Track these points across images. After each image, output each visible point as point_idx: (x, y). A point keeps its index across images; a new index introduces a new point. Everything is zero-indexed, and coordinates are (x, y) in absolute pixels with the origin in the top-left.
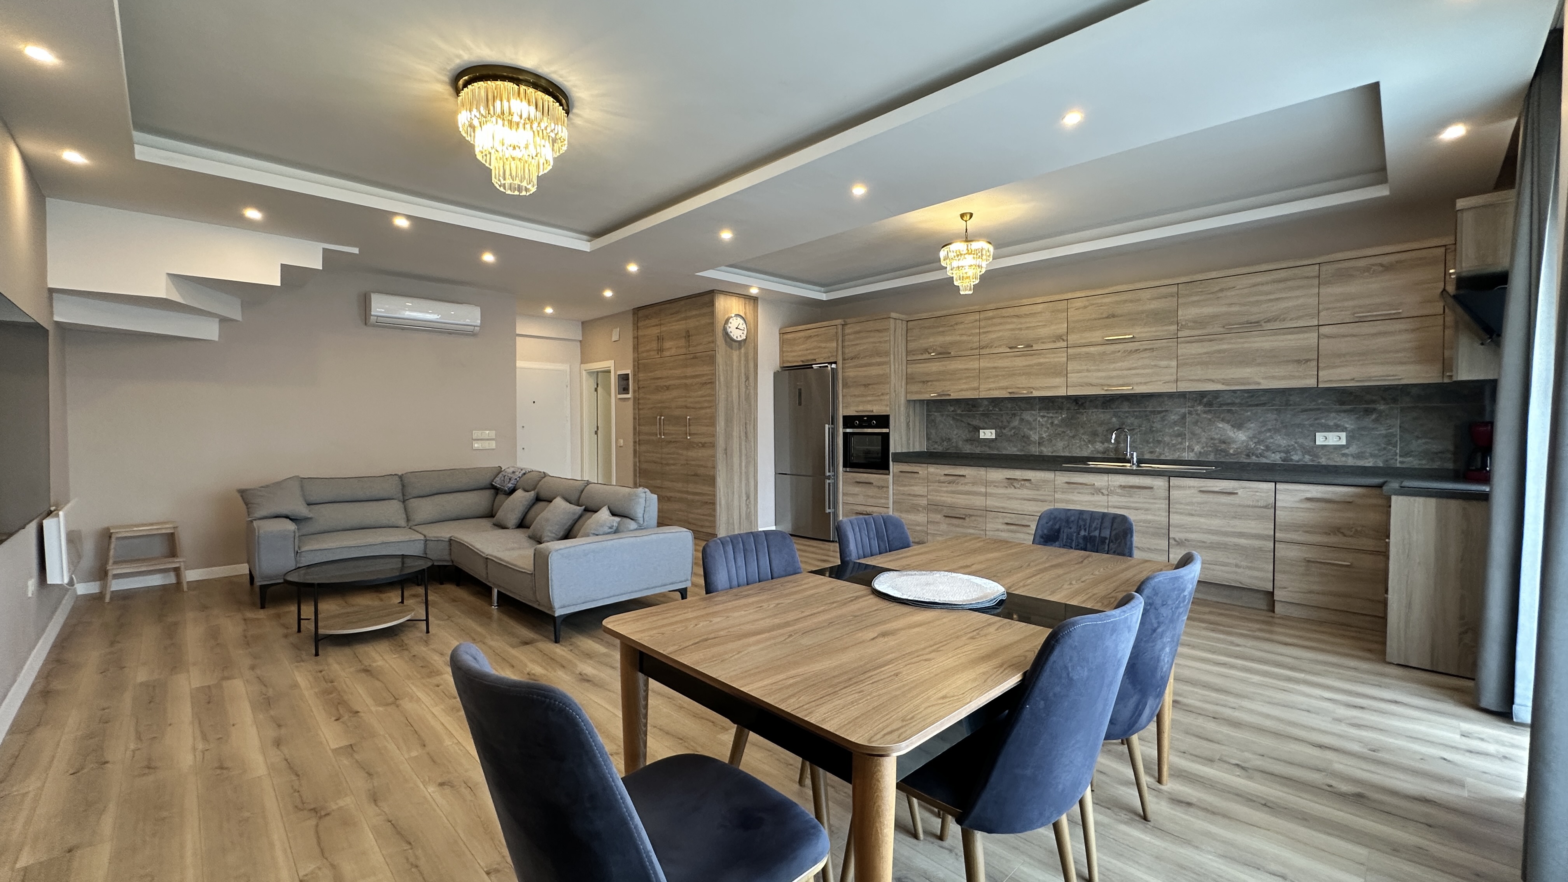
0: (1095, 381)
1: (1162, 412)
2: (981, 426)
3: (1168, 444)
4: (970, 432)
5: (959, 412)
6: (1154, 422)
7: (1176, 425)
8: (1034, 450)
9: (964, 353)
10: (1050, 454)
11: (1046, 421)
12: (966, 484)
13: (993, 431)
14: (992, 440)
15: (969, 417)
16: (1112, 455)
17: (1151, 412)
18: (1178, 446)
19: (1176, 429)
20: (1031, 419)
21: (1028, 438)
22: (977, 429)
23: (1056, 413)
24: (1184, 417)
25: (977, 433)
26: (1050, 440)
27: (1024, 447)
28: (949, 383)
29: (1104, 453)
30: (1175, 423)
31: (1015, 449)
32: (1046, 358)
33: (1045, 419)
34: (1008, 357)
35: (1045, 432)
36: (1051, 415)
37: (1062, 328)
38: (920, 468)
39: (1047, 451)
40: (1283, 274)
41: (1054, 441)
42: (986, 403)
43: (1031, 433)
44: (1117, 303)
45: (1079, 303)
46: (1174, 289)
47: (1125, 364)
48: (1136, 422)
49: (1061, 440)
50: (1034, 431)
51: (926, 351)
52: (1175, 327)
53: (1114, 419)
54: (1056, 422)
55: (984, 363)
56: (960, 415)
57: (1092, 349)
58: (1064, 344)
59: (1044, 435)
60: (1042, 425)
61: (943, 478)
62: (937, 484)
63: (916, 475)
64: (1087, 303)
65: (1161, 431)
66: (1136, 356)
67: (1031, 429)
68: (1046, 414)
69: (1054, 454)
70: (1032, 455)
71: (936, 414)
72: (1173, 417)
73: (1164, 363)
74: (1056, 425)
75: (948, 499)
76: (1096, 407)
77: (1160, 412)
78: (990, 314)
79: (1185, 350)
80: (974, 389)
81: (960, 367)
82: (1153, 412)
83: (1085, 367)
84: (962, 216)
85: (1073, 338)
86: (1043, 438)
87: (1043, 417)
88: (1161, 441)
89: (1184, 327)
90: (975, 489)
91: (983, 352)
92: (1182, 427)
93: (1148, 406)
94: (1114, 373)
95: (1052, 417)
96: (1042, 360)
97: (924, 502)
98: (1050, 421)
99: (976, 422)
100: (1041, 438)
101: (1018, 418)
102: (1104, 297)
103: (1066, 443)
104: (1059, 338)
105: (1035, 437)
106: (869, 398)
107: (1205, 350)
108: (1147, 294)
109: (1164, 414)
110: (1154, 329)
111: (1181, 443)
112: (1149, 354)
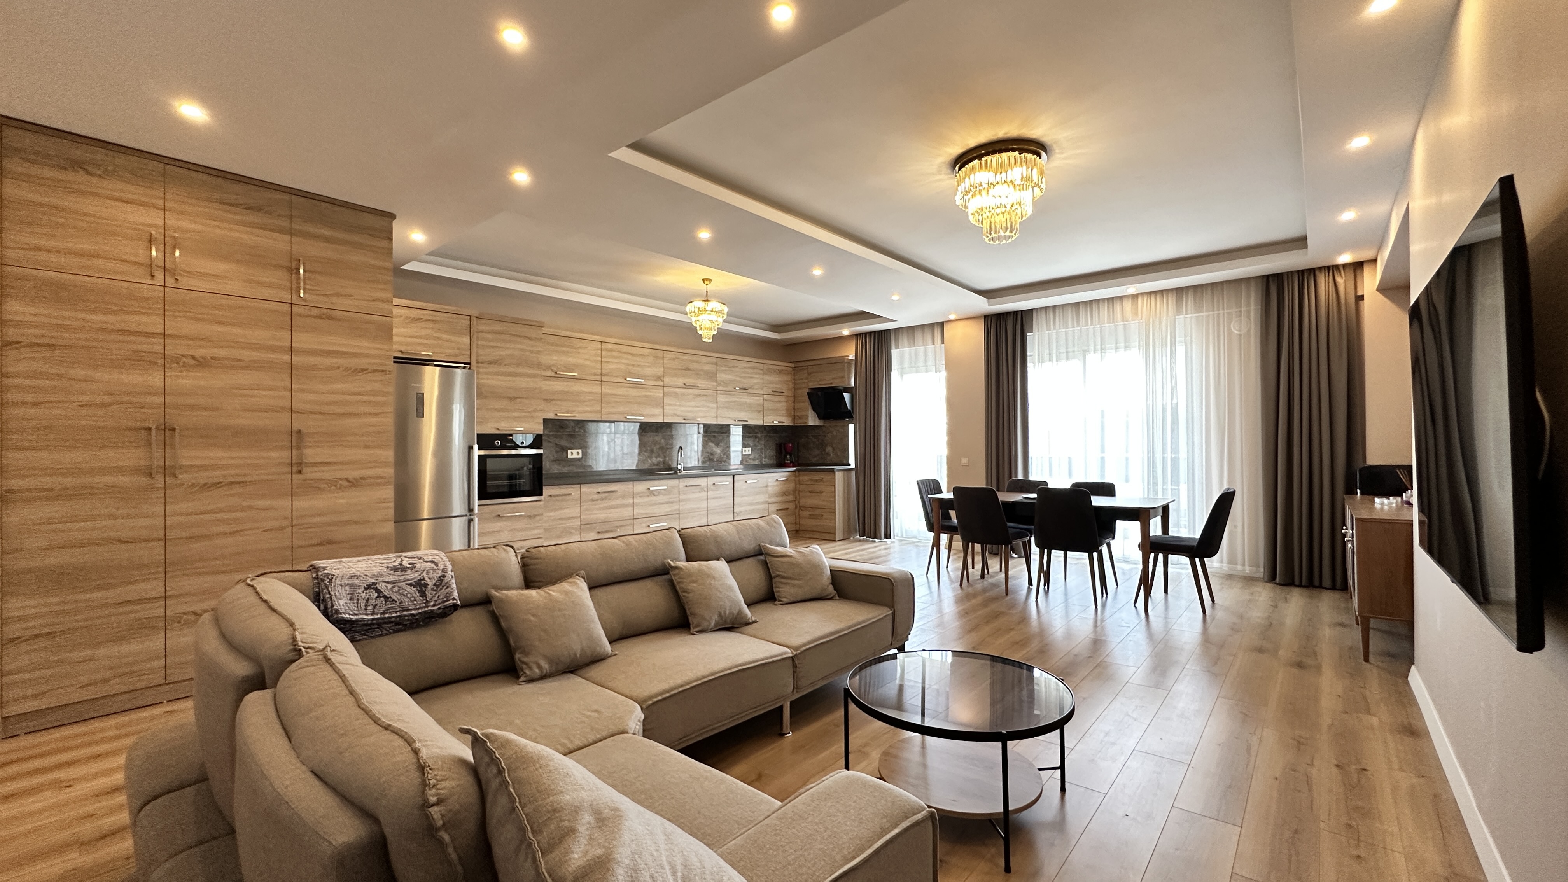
0: (679, 413)
2: (568, 446)
4: (557, 452)
8: (612, 466)
9: (587, 377)
13: (580, 451)
14: (579, 459)
15: (556, 437)
22: (565, 450)
25: (565, 453)
26: (623, 457)
28: (573, 403)
32: (651, 392)
33: (620, 440)
34: (624, 387)
35: (621, 450)
37: (660, 371)
39: (621, 466)
40: (752, 365)
41: (626, 458)
42: (572, 424)
43: (610, 452)
45: (669, 355)
46: (715, 360)
47: (693, 403)
50: (612, 450)
51: (549, 368)
52: (715, 384)
55: (606, 390)
57: (677, 390)
58: (661, 383)
59: (619, 454)
60: (618, 445)
73: (711, 405)
78: (610, 346)
79: (722, 398)
80: (596, 412)
81: (584, 389)
83: (674, 403)
84: (703, 280)
85: (667, 380)
87: (618, 438)
89: (719, 385)
91: (604, 379)
96: (648, 393)
99: (563, 443)
100: (617, 456)
104: (659, 378)
105: (612, 455)
106: (516, 414)
108: (704, 360)
110: (707, 383)
112: (705, 398)
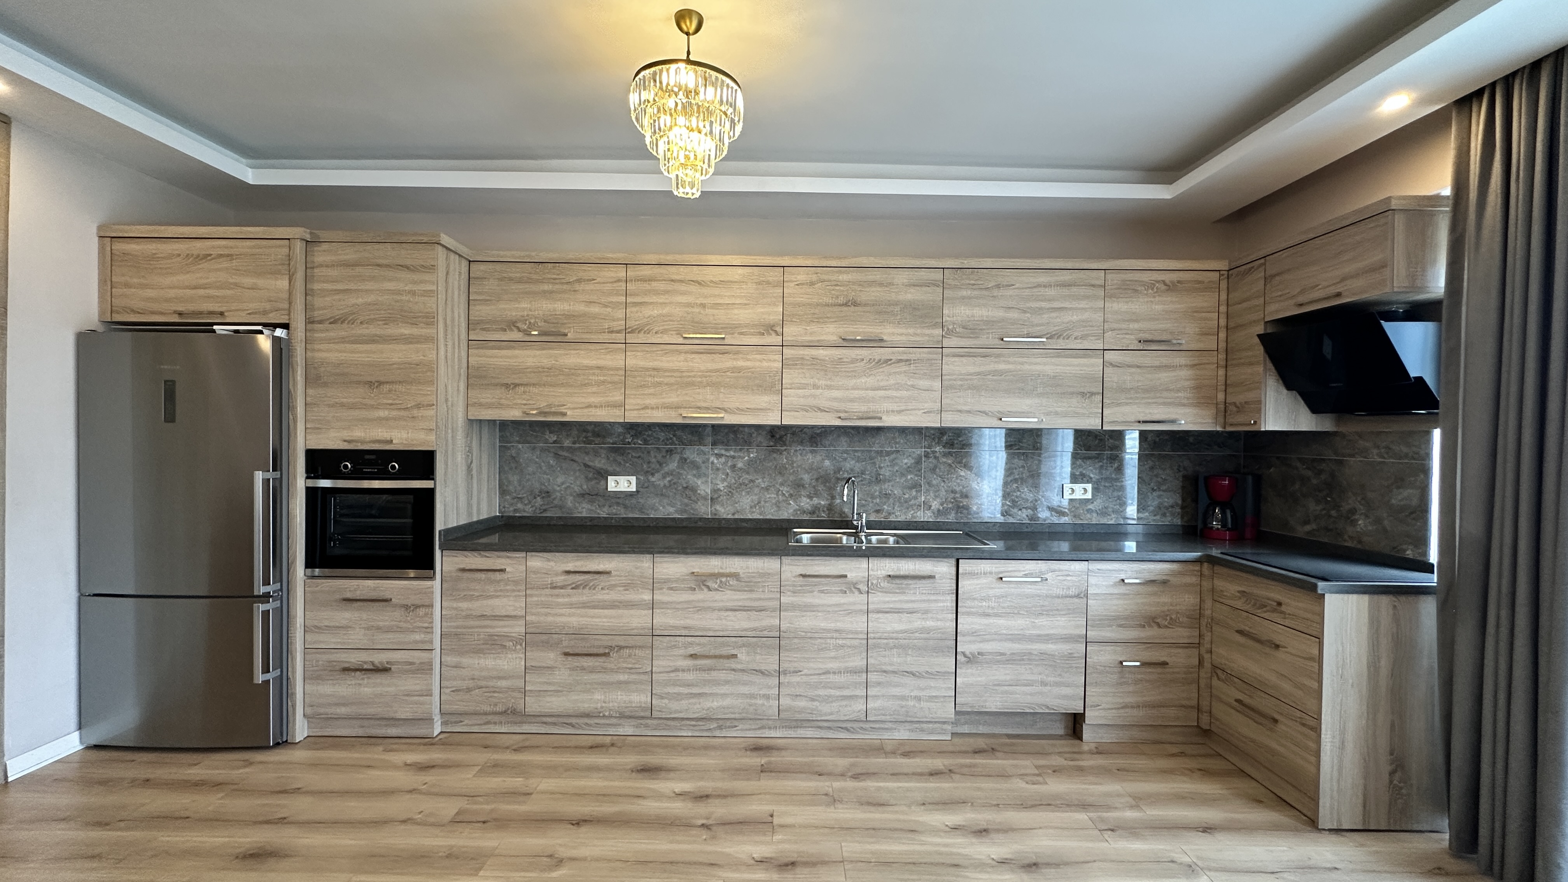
0: (824, 404)
1: (893, 452)
2: (610, 469)
3: (900, 498)
4: (588, 479)
5: (567, 443)
6: (880, 468)
7: (910, 472)
8: (704, 510)
9: (594, 337)
10: (730, 516)
11: (725, 463)
12: (612, 587)
13: (633, 479)
14: (630, 495)
15: (587, 453)
16: (824, 516)
17: (877, 452)
18: (912, 502)
19: (909, 477)
20: (699, 460)
21: (694, 490)
22: (603, 475)
23: (741, 450)
24: (918, 462)
25: (603, 482)
26: (730, 494)
27: (687, 505)
28: (562, 390)
29: (812, 513)
30: (909, 470)
31: (672, 510)
32: (748, 360)
33: (723, 460)
34: (680, 352)
35: (724, 480)
36: (732, 453)
37: (774, 313)
38: (509, 561)
39: (725, 511)
40: (1066, 276)
41: (736, 495)
42: (620, 430)
43: (699, 483)
44: (861, 284)
45: (802, 276)
46: (938, 275)
47: (870, 381)
48: (858, 467)
49: (748, 493)
50: (704, 479)
51: (512, 324)
52: (938, 332)
53: (827, 463)
54: (740, 465)
55: (635, 360)
56: (569, 449)
57: (821, 353)
58: (778, 340)
59: (721, 486)
60: (718, 469)
61: (560, 579)
62: (548, 591)
63: (498, 576)
64: (814, 278)
65: (889, 481)
66: (887, 369)
67: (699, 476)
68: (723, 452)
69: (736, 517)
70: (700, 519)
71: (520, 446)
72: (906, 461)
73: (924, 383)
74: (741, 469)
75: (574, 619)
76: (801, 443)
77: (888, 454)
78: (646, 271)
79: (955, 367)
80: (615, 406)
81: (586, 362)
82: (880, 453)
83: (811, 381)
85: (792, 331)
86: (719, 490)
87: (719, 456)
88: (890, 495)
89: (950, 333)
90: (632, 596)
91: (631, 338)
92: (916, 475)
93: (874, 444)
94: (856, 393)
95: (733, 457)
96: (741, 363)
97: (518, 629)
98: (730, 464)
99: (599, 463)
100: (716, 491)
101: (677, 457)
102: (841, 272)
103: (755, 498)
104: (770, 328)
105: (704, 488)
106: (382, 413)
107: (977, 370)
108: (901, 277)
109: (893, 456)
110: (911, 331)
111: (916, 498)
112: (904, 368)
